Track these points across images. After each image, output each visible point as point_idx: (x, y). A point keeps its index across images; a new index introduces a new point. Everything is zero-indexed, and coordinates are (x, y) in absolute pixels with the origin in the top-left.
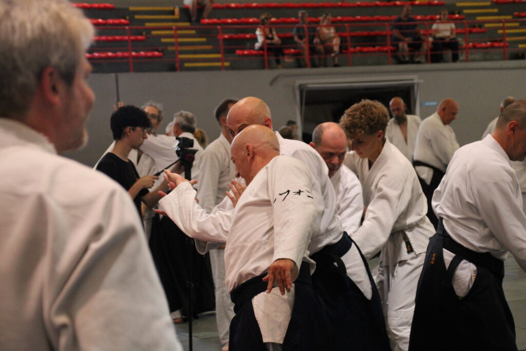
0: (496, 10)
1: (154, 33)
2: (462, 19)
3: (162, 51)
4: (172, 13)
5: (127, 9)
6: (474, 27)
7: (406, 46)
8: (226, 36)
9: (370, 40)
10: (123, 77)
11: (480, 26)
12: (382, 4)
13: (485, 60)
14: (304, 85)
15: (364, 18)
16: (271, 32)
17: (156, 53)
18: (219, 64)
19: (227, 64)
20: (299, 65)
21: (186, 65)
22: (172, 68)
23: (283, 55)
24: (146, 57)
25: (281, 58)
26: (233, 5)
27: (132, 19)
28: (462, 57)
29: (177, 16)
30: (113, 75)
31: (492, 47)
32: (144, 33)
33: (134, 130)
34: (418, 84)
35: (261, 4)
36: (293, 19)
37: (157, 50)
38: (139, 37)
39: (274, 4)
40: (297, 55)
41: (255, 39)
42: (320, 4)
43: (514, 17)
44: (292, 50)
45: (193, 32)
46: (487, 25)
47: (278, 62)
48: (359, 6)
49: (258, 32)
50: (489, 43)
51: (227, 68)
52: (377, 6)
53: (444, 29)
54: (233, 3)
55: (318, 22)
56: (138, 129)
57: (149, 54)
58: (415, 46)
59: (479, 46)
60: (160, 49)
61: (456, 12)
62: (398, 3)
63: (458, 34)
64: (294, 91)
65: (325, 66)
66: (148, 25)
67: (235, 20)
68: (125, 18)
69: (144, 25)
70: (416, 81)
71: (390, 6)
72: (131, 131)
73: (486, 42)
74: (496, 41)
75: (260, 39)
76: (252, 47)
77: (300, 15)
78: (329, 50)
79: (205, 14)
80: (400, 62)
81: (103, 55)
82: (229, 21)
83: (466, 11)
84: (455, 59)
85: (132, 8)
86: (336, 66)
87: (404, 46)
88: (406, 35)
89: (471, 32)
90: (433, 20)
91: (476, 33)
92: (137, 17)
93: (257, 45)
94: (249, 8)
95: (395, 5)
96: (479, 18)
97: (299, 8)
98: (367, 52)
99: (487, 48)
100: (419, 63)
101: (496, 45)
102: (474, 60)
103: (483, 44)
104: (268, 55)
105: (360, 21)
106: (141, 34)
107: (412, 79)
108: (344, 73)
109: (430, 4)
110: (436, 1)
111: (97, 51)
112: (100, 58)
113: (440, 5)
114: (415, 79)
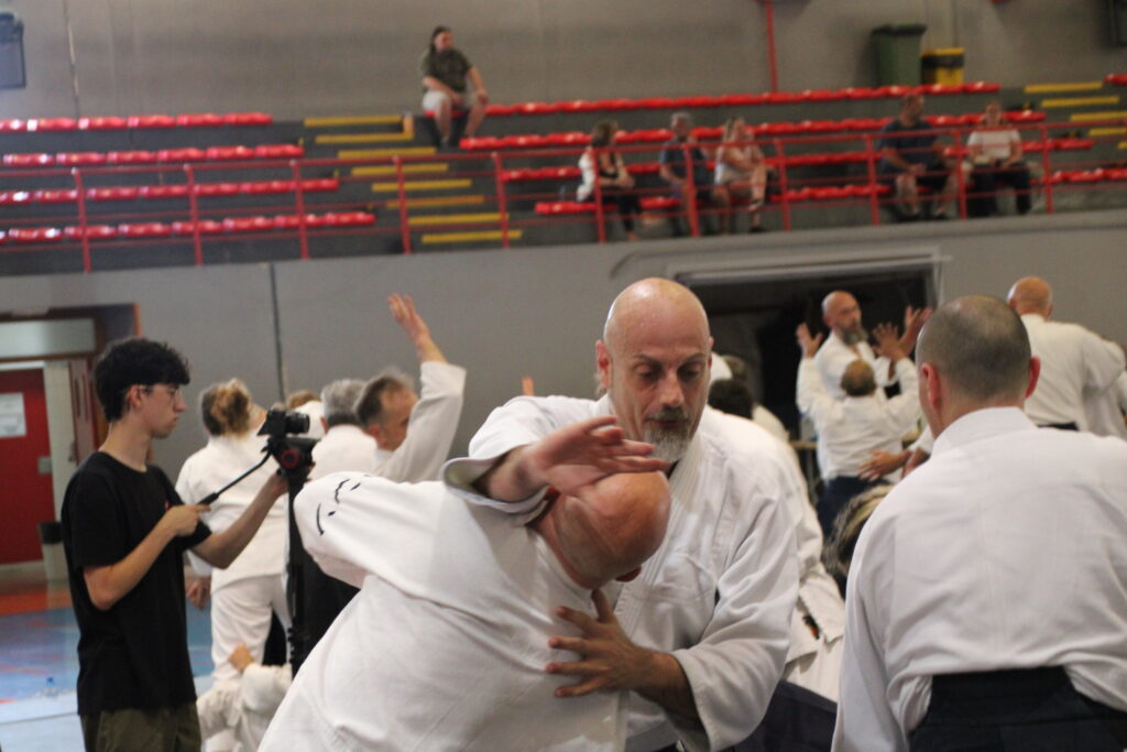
0: (1114, 100)
1: (358, 172)
2: (1040, 120)
3: (376, 212)
4: (398, 128)
5: (301, 124)
6: (1066, 136)
7: (911, 184)
8: (514, 174)
9: (834, 172)
10: (286, 269)
11: (1079, 135)
12: (860, 93)
13: (1092, 208)
14: (688, 273)
15: (819, 126)
16: (613, 161)
17: (361, 216)
18: (496, 235)
19: (515, 234)
20: (678, 232)
21: (427, 239)
22: (396, 247)
23: (640, 210)
24: (338, 225)
25: (633, 216)
26: (530, 107)
27: (311, 146)
28: (1038, 203)
29: (408, 132)
30: (264, 266)
31: (1106, 178)
32: (336, 174)
33: (148, 392)
34: (940, 264)
35: (594, 103)
36: (663, 132)
37: (364, 209)
38: (325, 183)
39: (622, 101)
40: (672, 210)
41: (577, 179)
42: (724, 97)
44: (660, 200)
45: (443, 167)
46: (1094, 132)
47: (629, 226)
48: (810, 100)
49: (585, 163)
50: (1099, 172)
51: (514, 244)
52: (848, 98)
53: (994, 144)
54: (531, 101)
56: (159, 389)
57: (345, 218)
58: (933, 183)
59: (1076, 177)
60: (370, 206)
61: (1027, 105)
62: (895, 90)
63: (1027, 153)
65: (733, 231)
66: (344, 155)
67: (536, 138)
68: (295, 143)
69: (336, 156)
70: (936, 258)
71: (877, 98)
72: (143, 396)
74: (1114, 166)
75: (589, 177)
76: (572, 196)
77: (674, 123)
78: (740, 198)
79: (470, 127)
80: (900, 216)
81: (244, 224)
82: (522, 140)
83: (1047, 104)
84: (1023, 207)
85: (310, 122)
86: (756, 230)
87: (906, 183)
88: (911, 159)
89: (1057, 148)
90: (971, 125)
91: (1068, 149)
92: (322, 139)
93: (583, 191)
94: (566, 111)
95: (889, 96)
96: (1076, 118)
97: (676, 107)
98: (828, 198)
99: (1095, 181)
100: (942, 218)
101: (1116, 174)
102: (1066, 210)
103: (1086, 174)
104: (606, 212)
105: (810, 131)
106: (329, 176)
107: (928, 256)
108: (773, 247)
109: (966, 91)
110: (980, 85)
111: (232, 216)
112: (237, 231)
113: (990, 92)
114: (934, 253)
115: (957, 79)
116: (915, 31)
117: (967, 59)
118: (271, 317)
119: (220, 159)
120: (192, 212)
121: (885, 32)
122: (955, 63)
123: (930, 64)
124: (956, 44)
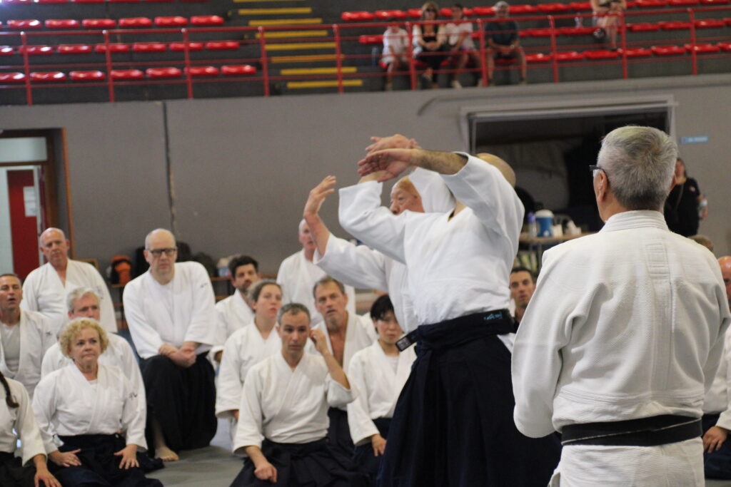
1: (260, 36)
3: (258, 66)
8: (371, 39)
10: (174, 106)
14: (475, 113)
16: (435, 31)
19: (358, 83)
21: (291, 85)
24: (230, 74)
27: (236, 14)
30: (159, 103)
32: (246, 37)
34: (671, 108)
38: (231, 44)
45: (322, 33)
47: (435, 78)
49: (416, 32)
57: (234, 70)
64: (458, 123)
66: (253, 24)
69: (247, 25)
70: (670, 104)
82: (385, 14)
92: (243, 12)
107: (665, 102)
111: (153, 67)
112: (154, 77)
114: (669, 100)
118: (163, 140)
119: (162, 25)
120: (108, 64)
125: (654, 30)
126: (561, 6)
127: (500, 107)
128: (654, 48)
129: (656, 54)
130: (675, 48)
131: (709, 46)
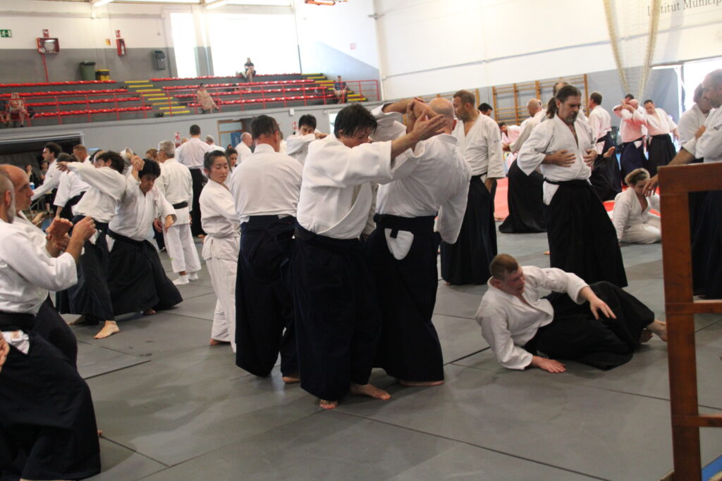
0: (152, 86)
6: (133, 96)
11: (138, 96)
15: (52, 93)
31: (142, 109)
34: (83, 136)
43: (162, 89)
46: (142, 95)
50: (140, 107)
52: (67, 84)
55: (10, 97)
59: (132, 109)
62: (82, 82)
73: (137, 106)
74: (145, 106)
83: (131, 86)
86: (22, 126)
89: (129, 100)
91: (134, 100)
95: (80, 84)
96: (138, 91)
99: (138, 110)
101: (145, 108)
102: (128, 119)
103: (135, 108)
107: (78, 134)
108: (28, 132)
109: (106, 82)
110: (110, 81)
113: (112, 83)
114: (81, 133)
115: (108, 79)
116: (92, 64)
117: (110, 73)
121: (83, 64)
122: (106, 74)
123: (98, 74)
124: (107, 69)
125: (71, 104)
126: (29, 94)
127: (7, 138)
128: (72, 111)
129: (73, 114)
130: (81, 112)
131: (95, 111)
